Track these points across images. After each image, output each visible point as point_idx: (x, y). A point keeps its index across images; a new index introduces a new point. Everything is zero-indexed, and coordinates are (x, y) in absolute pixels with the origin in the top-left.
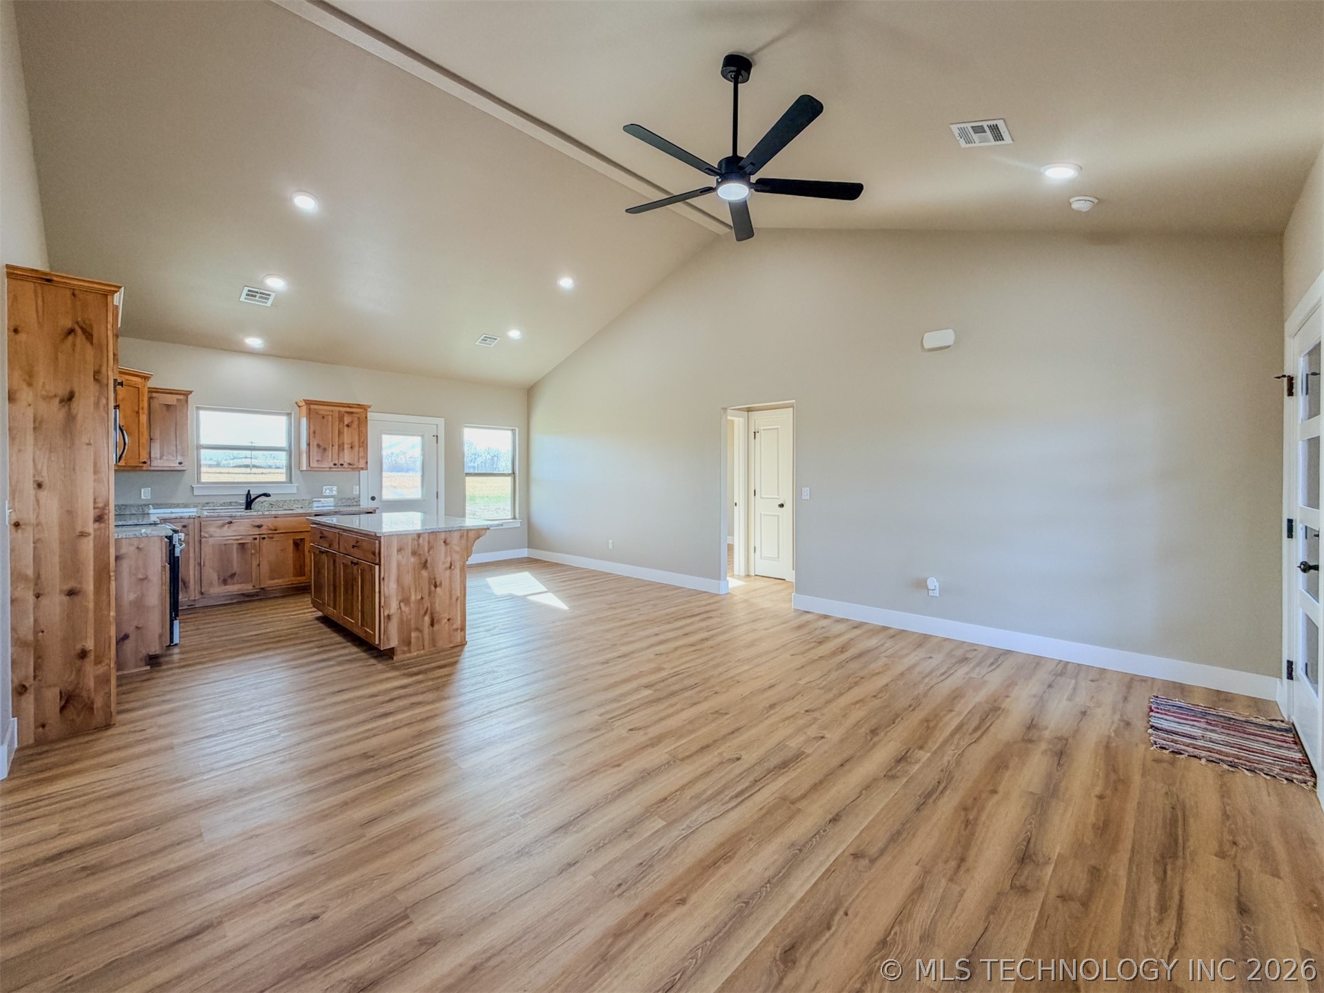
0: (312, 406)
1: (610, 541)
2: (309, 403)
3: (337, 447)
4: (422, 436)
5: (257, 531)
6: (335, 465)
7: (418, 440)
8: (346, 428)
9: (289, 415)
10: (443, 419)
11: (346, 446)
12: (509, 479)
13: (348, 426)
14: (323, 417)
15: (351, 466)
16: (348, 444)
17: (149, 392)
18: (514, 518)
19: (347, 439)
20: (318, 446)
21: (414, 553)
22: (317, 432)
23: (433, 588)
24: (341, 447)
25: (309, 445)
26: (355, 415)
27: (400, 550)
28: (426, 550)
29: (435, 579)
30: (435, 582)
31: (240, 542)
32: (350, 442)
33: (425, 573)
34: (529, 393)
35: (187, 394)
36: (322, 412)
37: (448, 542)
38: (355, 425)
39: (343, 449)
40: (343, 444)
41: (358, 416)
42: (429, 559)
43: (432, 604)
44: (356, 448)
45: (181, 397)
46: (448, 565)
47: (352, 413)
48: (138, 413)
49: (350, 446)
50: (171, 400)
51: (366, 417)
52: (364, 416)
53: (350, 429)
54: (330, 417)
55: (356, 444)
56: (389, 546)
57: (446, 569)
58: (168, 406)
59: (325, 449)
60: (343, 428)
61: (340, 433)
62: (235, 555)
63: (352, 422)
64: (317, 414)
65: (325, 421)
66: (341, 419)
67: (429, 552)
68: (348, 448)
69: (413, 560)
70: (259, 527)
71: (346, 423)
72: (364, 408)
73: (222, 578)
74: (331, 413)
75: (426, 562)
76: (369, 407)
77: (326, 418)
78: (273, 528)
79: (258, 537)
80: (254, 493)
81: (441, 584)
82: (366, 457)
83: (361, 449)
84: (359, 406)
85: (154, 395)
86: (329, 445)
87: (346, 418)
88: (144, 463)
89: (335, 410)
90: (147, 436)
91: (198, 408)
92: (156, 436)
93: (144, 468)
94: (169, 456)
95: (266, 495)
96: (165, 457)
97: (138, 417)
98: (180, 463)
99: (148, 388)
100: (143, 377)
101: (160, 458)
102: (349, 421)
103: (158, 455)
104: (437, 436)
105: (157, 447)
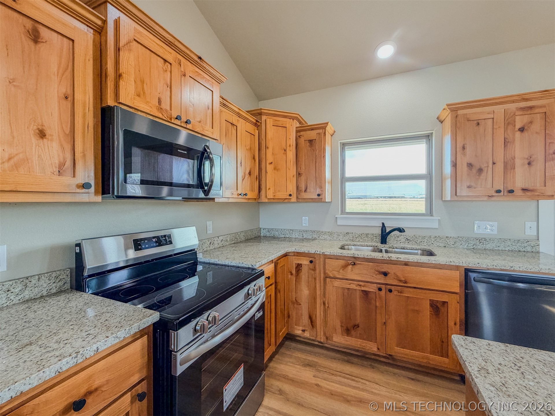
0: (460, 112)
2: (455, 108)
5: (381, 279)
6: (498, 191)
8: (518, 134)
9: (428, 137)
11: (518, 162)
13: (521, 130)
14: (478, 124)
15: (526, 193)
16: (523, 158)
17: (297, 130)
19: (519, 151)
20: (470, 165)
22: (468, 146)
24: (509, 166)
25: (454, 165)
26: (536, 111)
31: (363, 289)
32: (526, 156)
35: (323, 127)
36: (476, 117)
39: (513, 167)
40: (514, 159)
44: (539, 164)
45: (320, 131)
47: (530, 108)
48: (285, 150)
49: (526, 161)
50: (312, 135)
53: (525, 135)
54: (490, 122)
55: (539, 157)
58: (311, 141)
59: (480, 170)
60: (514, 135)
61: (507, 142)
62: (358, 303)
63: (531, 123)
64: (467, 119)
65: (481, 128)
66: (510, 122)
68: (523, 165)
70: (385, 274)
71: (518, 126)
72: (554, 95)
73: (345, 328)
74: (490, 116)
77: (482, 123)
78: (403, 279)
79: (383, 287)
83: (550, 164)
84: (546, 94)
85: (299, 134)
86: (488, 163)
87: (518, 118)
88: (290, 195)
89: (499, 109)
90: (293, 171)
91: (344, 145)
92: (302, 171)
93: (292, 201)
94: (311, 189)
95: (401, 230)
96: (308, 190)
97: (286, 154)
98: (319, 195)
99: (296, 128)
100: (289, 117)
101: (306, 191)
102: (526, 120)
103: (304, 189)
105: (302, 179)
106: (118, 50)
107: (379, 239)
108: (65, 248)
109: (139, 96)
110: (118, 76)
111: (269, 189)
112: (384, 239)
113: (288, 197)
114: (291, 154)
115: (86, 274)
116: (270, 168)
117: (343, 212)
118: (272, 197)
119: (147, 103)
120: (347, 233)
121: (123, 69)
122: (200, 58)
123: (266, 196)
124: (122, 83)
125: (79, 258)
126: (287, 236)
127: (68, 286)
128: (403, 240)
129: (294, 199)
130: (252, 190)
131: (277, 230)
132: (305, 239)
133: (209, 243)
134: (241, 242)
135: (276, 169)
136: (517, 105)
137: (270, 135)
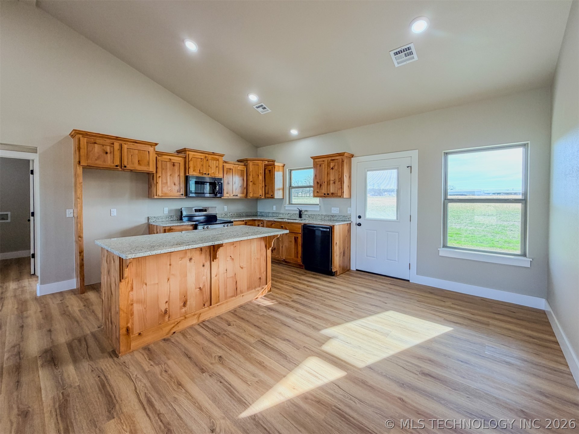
0: (316, 160)
2: (314, 158)
3: (326, 183)
4: (397, 169)
6: (325, 194)
7: (394, 172)
8: (331, 170)
10: (416, 151)
11: (331, 182)
13: (332, 169)
14: (320, 166)
15: (333, 195)
19: (332, 177)
20: (318, 183)
22: (318, 175)
24: (328, 184)
32: (333, 179)
35: (273, 164)
36: (320, 163)
38: (336, 167)
39: (330, 185)
40: (330, 181)
44: (337, 182)
45: (273, 166)
47: (335, 160)
48: (258, 175)
49: (333, 182)
50: (270, 168)
52: (348, 160)
53: (333, 171)
54: (323, 165)
55: (337, 180)
58: (270, 171)
59: (321, 185)
61: (328, 174)
64: (318, 164)
66: (329, 165)
68: (332, 183)
71: (331, 167)
72: (350, 155)
74: (323, 162)
82: (342, 188)
83: (340, 183)
84: (340, 154)
85: (266, 167)
86: (323, 182)
87: (331, 164)
89: (326, 159)
90: (263, 184)
91: (291, 170)
92: (266, 184)
93: (262, 198)
94: (270, 192)
97: (258, 177)
98: (272, 195)
99: (265, 164)
100: (261, 160)
101: (268, 193)
102: (333, 165)
103: (267, 193)
104: (411, 167)
105: (267, 188)
106: (189, 162)
108: (179, 210)
109: (194, 171)
110: (189, 168)
111: (251, 193)
112: (300, 216)
113: (260, 196)
115: (183, 216)
116: (251, 184)
117: (290, 203)
118: (252, 196)
119: (196, 172)
120: (289, 213)
121: (190, 166)
122: (213, 153)
123: (249, 196)
124: (190, 169)
125: (181, 212)
126: (267, 215)
127: (179, 219)
128: (307, 216)
129: (263, 197)
130: (243, 193)
131: (263, 212)
132: (274, 216)
133: (225, 214)
134: (244, 216)
135: (254, 184)
136: (331, 158)
137: (251, 169)
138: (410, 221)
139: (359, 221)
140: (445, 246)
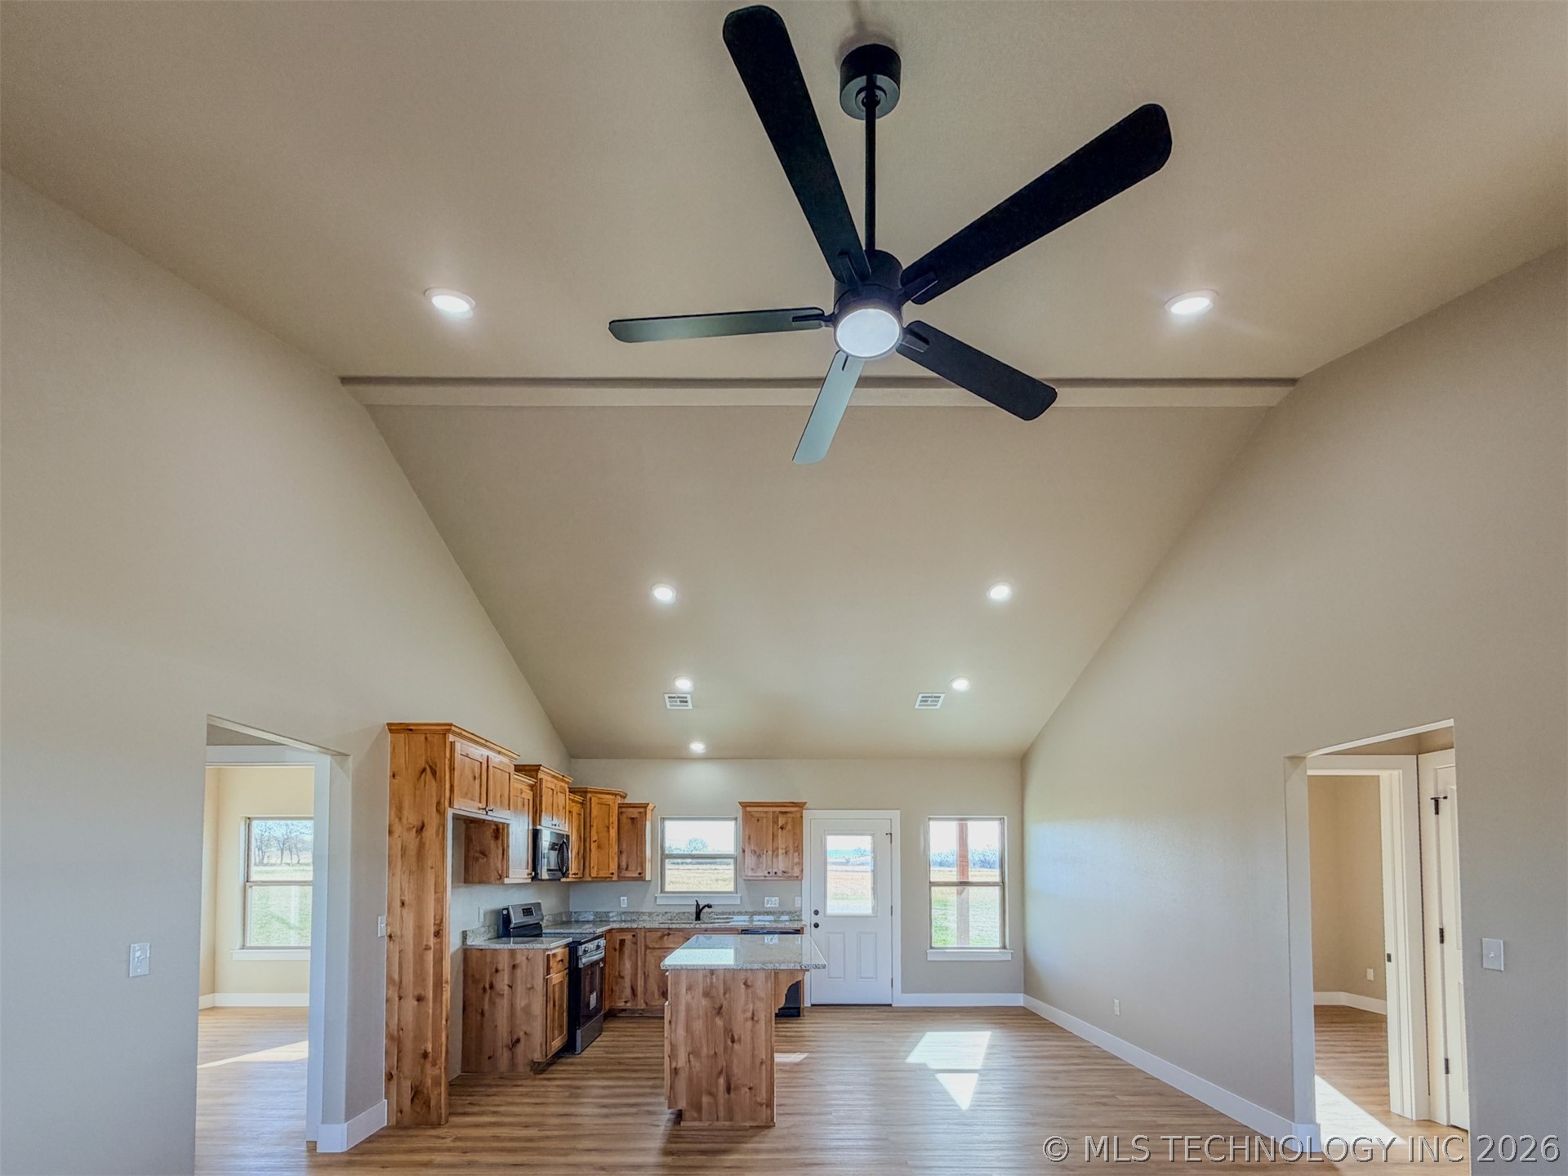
0: (748, 809)
1: (1117, 1001)
2: (745, 805)
3: (770, 853)
4: (873, 835)
6: (769, 873)
7: (868, 839)
8: (780, 830)
9: (736, 819)
10: (899, 811)
11: (780, 851)
12: (996, 891)
13: (782, 828)
14: (758, 820)
15: (785, 875)
16: (782, 849)
17: (619, 807)
18: (1004, 947)
19: (781, 843)
20: (754, 852)
21: (706, 994)
22: (751, 837)
23: (729, 1043)
24: (775, 853)
25: (744, 848)
26: (789, 815)
27: (689, 988)
28: (722, 991)
29: (731, 1030)
30: (733, 1036)
32: (784, 846)
33: (719, 1022)
34: (1021, 762)
35: (645, 806)
36: (757, 815)
37: (749, 983)
38: (789, 827)
39: (777, 856)
40: (778, 848)
41: (792, 815)
42: (725, 1003)
43: (729, 1066)
44: (791, 851)
45: (642, 810)
46: (749, 1015)
47: (786, 813)
48: (608, 828)
49: (784, 851)
50: (634, 813)
51: (802, 817)
52: (799, 815)
53: (784, 831)
54: (765, 818)
55: (792, 848)
56: (676, 983)
57: (746, 1020)
58: (633, 819)
59: (759, 856)
60: (778, 831)
61: (774, 836)
63: (787, 823)
64: (752, 816)
65: (760, 823)
66: (775, 822)
67: (725, 994)
68: (783, 854)
69: (704, 1002)
71: (780, 825)
72: (800, 806)
74: (765, 815)
75: (721, 1008)
76: (805, 804)
77: (761, 819)
80: (702, 903)
81: (740, 1040)
82: (800, 864)
83: (796, 854)
84: (795, 804)
85: (624, 810)
86: (764, 851)
87: (780, 820)
88: (613, 874)
89: (768, 810)
90: (616, 849)
91: (663, 819)
92: (624, 850)
93: (614, 879)
94: (632, 867)
95: (709, 906)
96: (630, 869)
97: (609, 831)
98: (640, 874)
99: (619, 805)
100: (612, 794)
101: (627, 869)
102: (784, 822)
103: (625, 867)
104: (891, 834)
105: (624, 858)
107: (694, 917)
111: (594, 867)
112: (698, 918)
113: (609, 876)
114: (613, 832)
115: (511, 925)
116: (594, 846)
117: (662, 891)
118: (596, 876)
120: (666, 913)
123: (590, 875)
129: (615, 878)
135: (599, 847)
136: (778, 809)
137: (594, 813)
138: (892, 914)
139: (815, 919)
140: (931, 948)
